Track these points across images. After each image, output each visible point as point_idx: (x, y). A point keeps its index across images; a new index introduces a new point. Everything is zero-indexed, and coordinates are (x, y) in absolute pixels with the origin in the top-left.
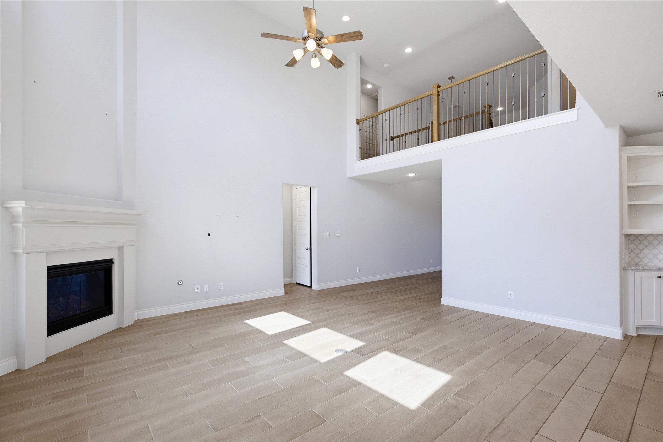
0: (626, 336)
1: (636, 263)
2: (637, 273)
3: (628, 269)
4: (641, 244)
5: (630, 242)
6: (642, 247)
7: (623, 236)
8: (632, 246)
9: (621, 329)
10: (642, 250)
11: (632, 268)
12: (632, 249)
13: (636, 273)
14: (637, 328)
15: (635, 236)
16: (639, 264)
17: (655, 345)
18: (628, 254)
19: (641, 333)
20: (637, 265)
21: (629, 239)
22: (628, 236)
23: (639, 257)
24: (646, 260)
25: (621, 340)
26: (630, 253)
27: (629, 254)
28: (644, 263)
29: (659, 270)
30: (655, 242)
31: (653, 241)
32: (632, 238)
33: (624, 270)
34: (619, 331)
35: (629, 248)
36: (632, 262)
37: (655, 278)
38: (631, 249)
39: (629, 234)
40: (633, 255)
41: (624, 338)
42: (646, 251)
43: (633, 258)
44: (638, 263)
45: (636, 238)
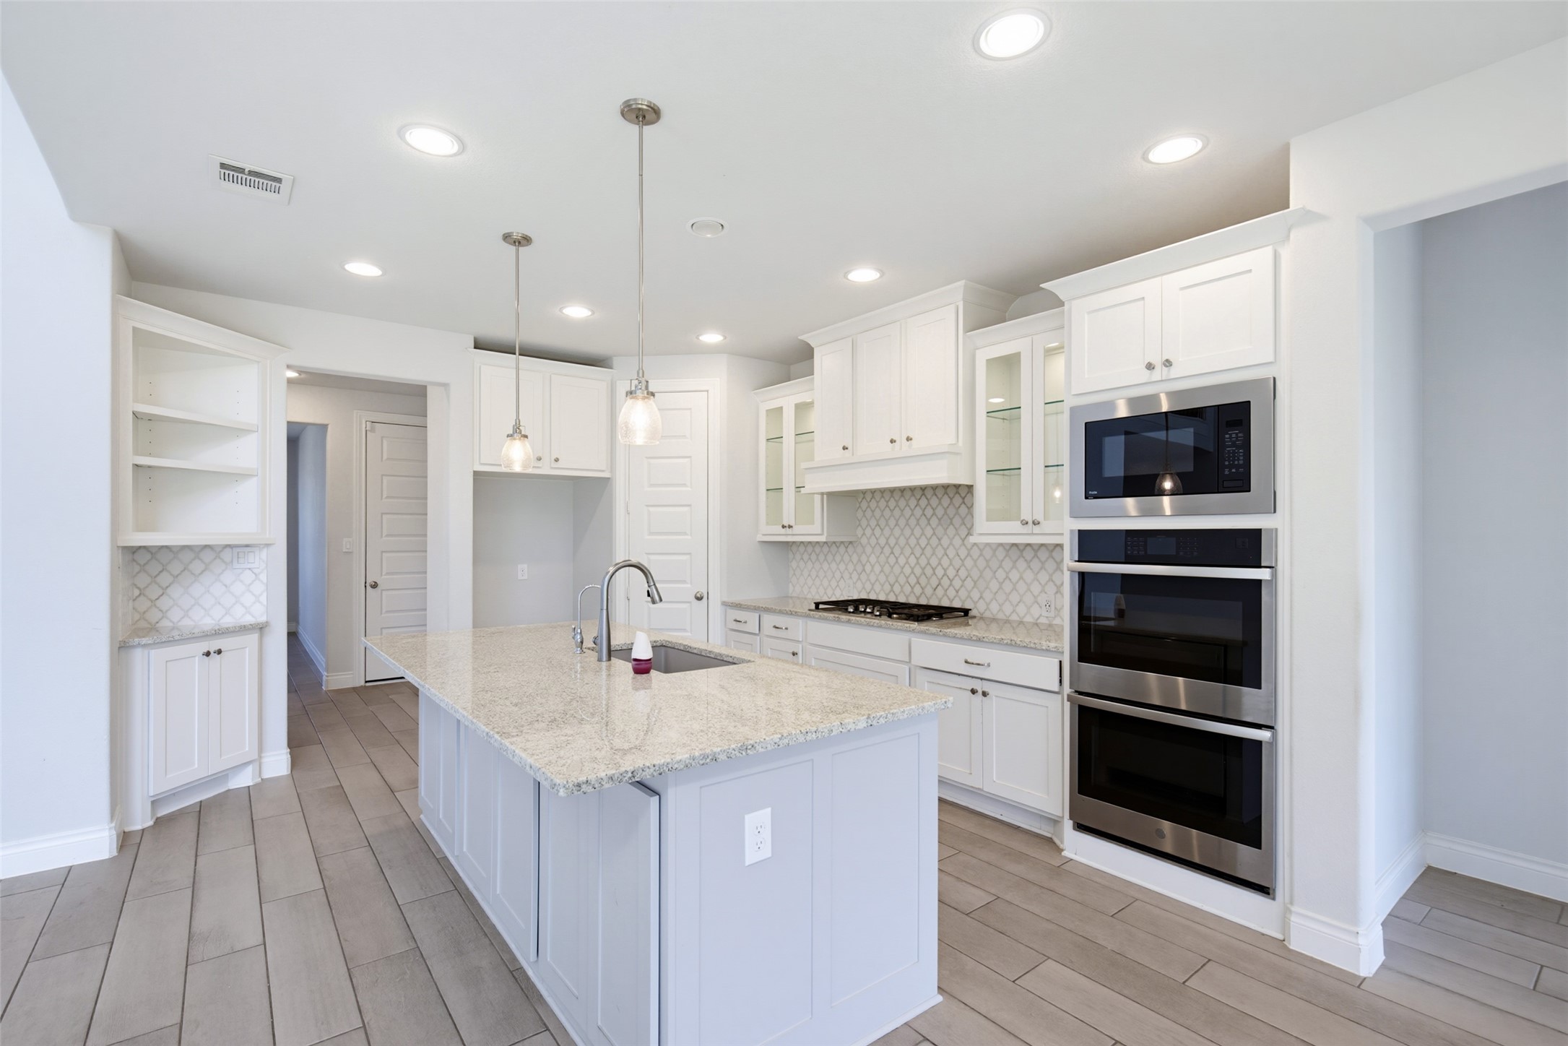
0: (125, 839)
1: (150, 623)
2: (156, 654)
3: (133, 647)
4: (164, 573)
5: (137, 568)
6: (165, 579)
7: (120, 551)
8: (143, 580)
9: (113, 825)
10: (167, 587)
11: (144, 641)
12: (142, 587)
13: (153, 652)
14: (153, 802)
15: (149, 551)
16: (158, 625)
17: (198, 834)
18: (131, 601)
19: (163, 812)
20: (152, 629)
21: (134, 560)
22: (133, 551)
23: (158, 608)
24: (175, 615)
25: (112, 860)
26: (137, 597)
27: (134, 600)
28: (171, 621)
29: (207, 635)
30: (197, 566)
31: (191, 562)
32: (142, 558)
33: (121, 648)
34: (106, 833)
35: (135, 585)
36: (143, 624)
37: (197, 658)
38: (138, 588)
39: (133, 547)
40: (143, 604)
41: (122, 846)
42: (176, 591)
43: (144, 613)
44: (157, 623)
45: (152, 558)
